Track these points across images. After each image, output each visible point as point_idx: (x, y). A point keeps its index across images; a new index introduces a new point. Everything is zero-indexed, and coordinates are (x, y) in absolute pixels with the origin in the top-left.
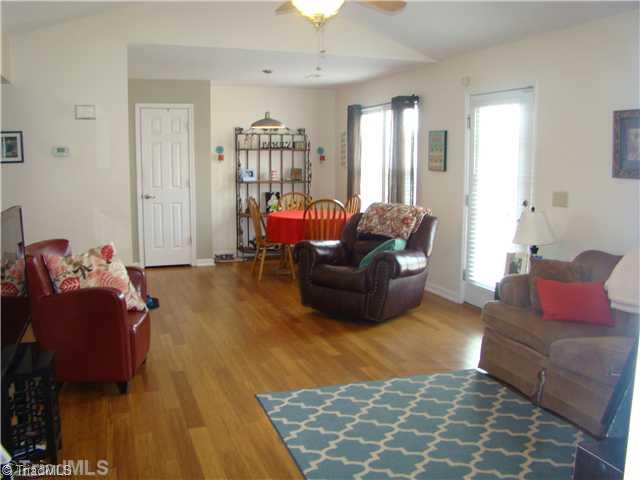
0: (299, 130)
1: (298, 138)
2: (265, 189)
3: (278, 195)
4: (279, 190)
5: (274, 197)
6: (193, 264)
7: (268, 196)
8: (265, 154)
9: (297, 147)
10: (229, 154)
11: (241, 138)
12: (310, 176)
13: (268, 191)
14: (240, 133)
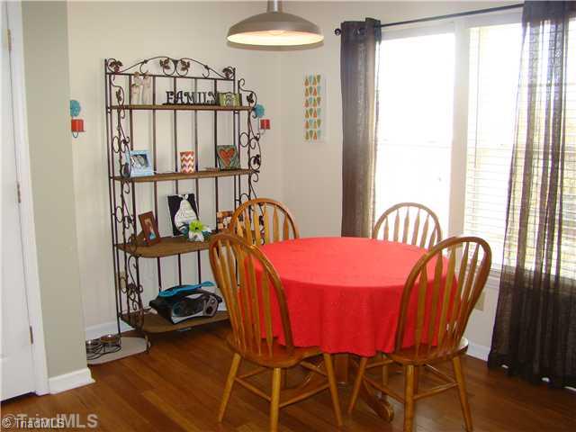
0: (226, 70)
1: (224, 87)
2: (166, 189)
3: (191, 199)
4: (192, 190)
5: (185, 205)
6: (40, 393)
7: (174, 203)
8: (164, 116)
9: (224, 102)
10: (93, 117)
11: (120, 81)
12: (257, 160)
13: (172, 193)
14: (116, 73)
